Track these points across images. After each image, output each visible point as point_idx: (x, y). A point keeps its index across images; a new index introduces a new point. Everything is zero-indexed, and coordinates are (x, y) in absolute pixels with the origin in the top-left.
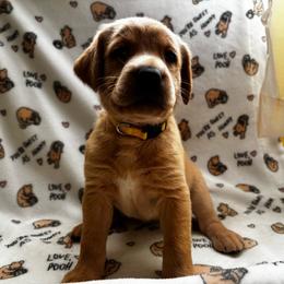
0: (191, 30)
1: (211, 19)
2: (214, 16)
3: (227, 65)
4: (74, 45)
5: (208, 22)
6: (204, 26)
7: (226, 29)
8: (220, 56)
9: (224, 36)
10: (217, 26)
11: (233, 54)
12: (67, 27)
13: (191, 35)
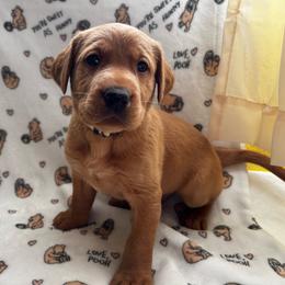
0: (150, 22)
1: (175, 7)
2: (178, 4)
3: (187, 65)
4: (25, 28)
5: (171, 12)
6: (166, 17)
7: (190, 21)
8: (180, 54)
9: (187, 30)
10: (181, 17)
11: (194, 51)
12: (18, 8)
13: (151, 28)
